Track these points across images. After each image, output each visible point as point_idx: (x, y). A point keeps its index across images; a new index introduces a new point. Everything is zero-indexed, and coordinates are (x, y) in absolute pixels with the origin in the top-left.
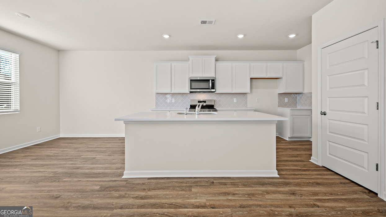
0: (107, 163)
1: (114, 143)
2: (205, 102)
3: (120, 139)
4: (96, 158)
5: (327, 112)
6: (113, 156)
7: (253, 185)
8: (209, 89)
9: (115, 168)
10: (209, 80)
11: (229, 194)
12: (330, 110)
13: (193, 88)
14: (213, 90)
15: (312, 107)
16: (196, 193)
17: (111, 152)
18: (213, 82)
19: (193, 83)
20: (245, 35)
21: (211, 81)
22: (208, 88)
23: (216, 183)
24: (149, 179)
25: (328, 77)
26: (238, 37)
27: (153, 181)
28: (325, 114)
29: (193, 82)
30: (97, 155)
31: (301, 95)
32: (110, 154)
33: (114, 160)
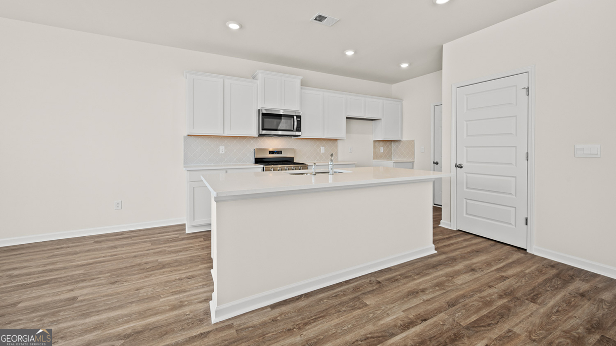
0: (132, 303)
1: (88, 251)
2: (280, 152)
3: (96, 240)
4: (79, 299)
5: (464, 164)
6: (126, 284)
7: (427, 272)
8: (293, 131)
9: (168, 308)
10: (292, 116)
11: (417, 293)
12: (468, 162)
13: (265, 128)
14: (298, 133)
15: (414, 158)
16: (378, 307)
17: (109, 274)
18: (299, 119)
19: (267, 120)
20: (356, 52)
21: (295, 117)
22: (290, 129)
23: (383, 281)
24: (273, 307)
25: (465, 122)
26: (346, 55)
27: (284, 309)
28: (461, 167)
29: (266, 118)
30: (72, 290)
31: (397, 143)
32: (113, 280)
33: (142, 291)
